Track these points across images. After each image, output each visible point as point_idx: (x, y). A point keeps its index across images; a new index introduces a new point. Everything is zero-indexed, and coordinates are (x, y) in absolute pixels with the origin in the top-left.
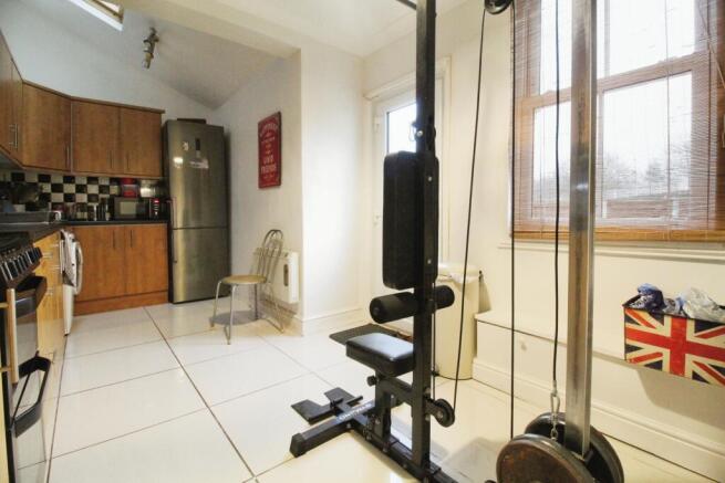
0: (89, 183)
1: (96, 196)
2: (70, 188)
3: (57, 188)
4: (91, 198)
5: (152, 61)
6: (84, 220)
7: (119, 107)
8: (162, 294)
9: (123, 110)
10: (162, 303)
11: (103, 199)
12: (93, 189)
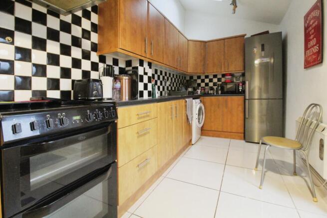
0: (214, 78)
1: (216, 83)
2: (207, 81)
3: (203, 81)
4: (215, 84)
5: (236, 9)
6: (211, 94)
7: (224, 39)
8: (240, 135)
9: (226, 40)
10: (241, 139)
11: (218, 84)
12: (215, 80)
